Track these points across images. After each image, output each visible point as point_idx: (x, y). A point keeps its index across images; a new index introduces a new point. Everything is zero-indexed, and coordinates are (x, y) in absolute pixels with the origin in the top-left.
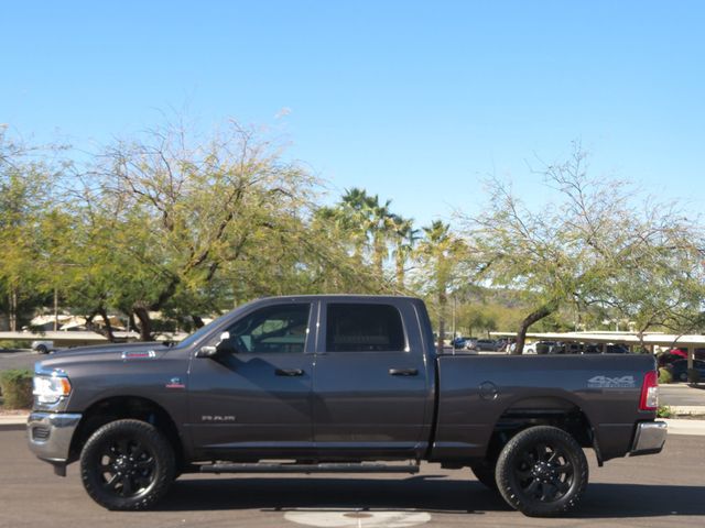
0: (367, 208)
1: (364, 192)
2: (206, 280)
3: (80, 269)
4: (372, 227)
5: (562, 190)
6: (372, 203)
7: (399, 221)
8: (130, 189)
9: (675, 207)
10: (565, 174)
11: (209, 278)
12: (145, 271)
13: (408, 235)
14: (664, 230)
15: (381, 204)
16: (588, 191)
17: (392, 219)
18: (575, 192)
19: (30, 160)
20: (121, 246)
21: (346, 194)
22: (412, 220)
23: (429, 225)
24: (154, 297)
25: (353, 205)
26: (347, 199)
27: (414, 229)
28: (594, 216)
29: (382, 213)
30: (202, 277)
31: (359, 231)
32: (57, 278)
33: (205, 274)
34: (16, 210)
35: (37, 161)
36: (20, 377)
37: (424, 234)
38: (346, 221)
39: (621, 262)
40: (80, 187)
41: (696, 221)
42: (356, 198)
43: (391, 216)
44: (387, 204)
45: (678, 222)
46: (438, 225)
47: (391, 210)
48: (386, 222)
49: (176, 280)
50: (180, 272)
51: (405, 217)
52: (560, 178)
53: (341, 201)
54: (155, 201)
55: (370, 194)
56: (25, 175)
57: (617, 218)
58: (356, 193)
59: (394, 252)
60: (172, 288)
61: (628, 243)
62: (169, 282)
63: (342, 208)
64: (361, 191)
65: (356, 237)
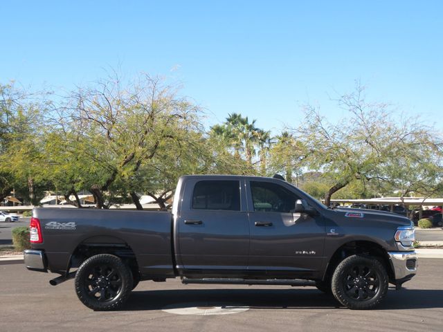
0: (241, 125)
1: (240, 116)
2: (134, 171)
3: (57, 166)
4: (245, 137)
5: (350, 110)
6: (244, 122)
7: (262, 133)
8: (87, 117)
9: (418, 119)
10: (352, 100)
11: (136, 169)
12: (97, 167)
13: (267, 141)
14: (412, 133)
15: (250, 123)
16: (366, 110)
17: (256, 132)
18: (358, 111)
19: (29, 101)
20: (82, 151)
21: (229, 117)
22: (270, 131)
23: (280, 134)
24: (104, 182)
25: (233, 124)
26: (229, 120)
27: (271, 137)
28: (370, 125)
29: (250, 128)
30: (131, 169)
31: (237, 139)
32: (45, 172)
33: (133, 167)
34: (22, 132)
35: (34, 102)
36: (23, 232)
37: (277, 141)
38: (228, 133)
39: (387, 153)
40: (57, 117)
41: (433, 127)
42: (235, 119)
43: (256, 129)
44: (253, 122)
45: (421, 128)
46: (285, 135)
47: (256, 126)
48: (253, 133)
49: (116, 172)
50: (118, 166)
51: (265, 130)
52: (349, 103)
53: (226, 121)
54: (102, 124)
55: (243, 117)
56: (27, 111)
57: (383, 126)
58: (235, 116)
59: (259, 152)
60: (114, 176)
61: (390, 141)
62: (112, 172)
63: (226, 126)
64: (238, 115)
65: (235, 143)
